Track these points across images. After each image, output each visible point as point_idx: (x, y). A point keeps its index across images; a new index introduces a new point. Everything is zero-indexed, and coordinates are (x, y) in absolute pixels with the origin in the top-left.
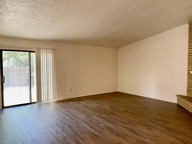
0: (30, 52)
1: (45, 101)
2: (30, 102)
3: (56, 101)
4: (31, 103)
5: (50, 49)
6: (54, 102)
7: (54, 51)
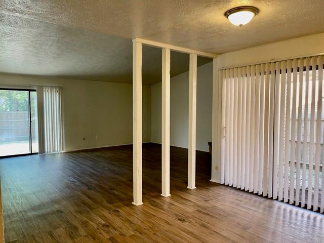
0: (30, 91)
1: (50, 152)
2: (30, 153)
3: (64, 151)
4: (32, 154)
5: (56, 87)
6: (61, 153)
7: (61, 90)
